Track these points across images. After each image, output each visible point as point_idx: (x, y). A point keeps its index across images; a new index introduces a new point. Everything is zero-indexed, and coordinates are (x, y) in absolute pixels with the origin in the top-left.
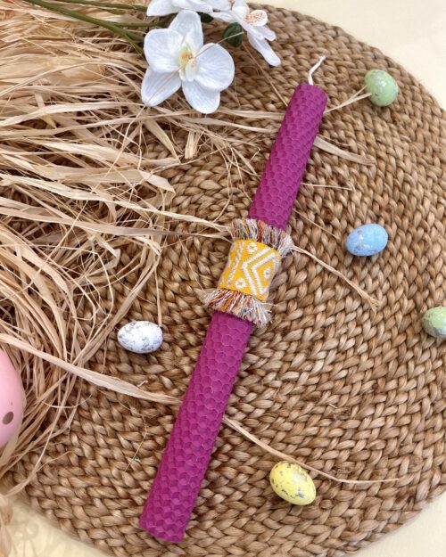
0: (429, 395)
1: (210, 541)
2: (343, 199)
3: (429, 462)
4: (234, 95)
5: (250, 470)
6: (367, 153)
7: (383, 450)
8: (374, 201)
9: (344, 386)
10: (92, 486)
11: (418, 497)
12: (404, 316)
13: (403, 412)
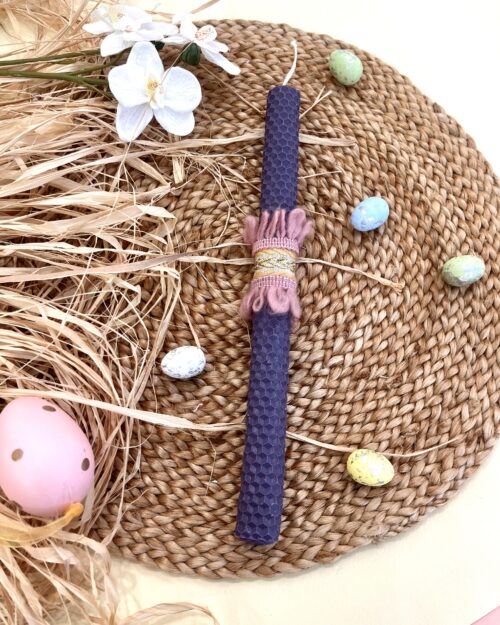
0: (469, 342)
1: (306, 536)
2: (336, 183)
3: (486, 403)
4: (203, 113)
5: (324, 459)
6: (346, 134)
7: (441, 403)
8: (365, 178)
9: (389, 355)
10: (178, 519)
11: (486, 436)
12: (425, 276)
13: (449, 364)
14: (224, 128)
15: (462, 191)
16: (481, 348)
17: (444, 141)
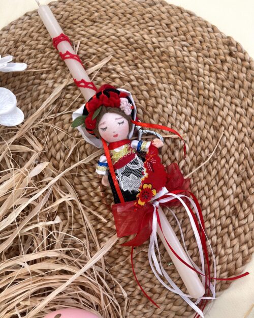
0: (236, 105)
1: (231, 257)
2: (115, 75)
6: (101, 47)
7: (246, 146)
8: (127, 61)
9: (204, 142)
12: (192, 89)
13: (235, 124)
14: (40, 90)
15: (177, 31)
16: (245, 104)
17: (150, 12)
